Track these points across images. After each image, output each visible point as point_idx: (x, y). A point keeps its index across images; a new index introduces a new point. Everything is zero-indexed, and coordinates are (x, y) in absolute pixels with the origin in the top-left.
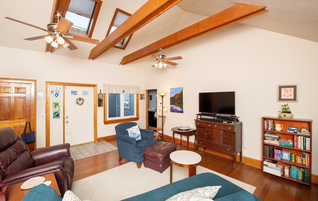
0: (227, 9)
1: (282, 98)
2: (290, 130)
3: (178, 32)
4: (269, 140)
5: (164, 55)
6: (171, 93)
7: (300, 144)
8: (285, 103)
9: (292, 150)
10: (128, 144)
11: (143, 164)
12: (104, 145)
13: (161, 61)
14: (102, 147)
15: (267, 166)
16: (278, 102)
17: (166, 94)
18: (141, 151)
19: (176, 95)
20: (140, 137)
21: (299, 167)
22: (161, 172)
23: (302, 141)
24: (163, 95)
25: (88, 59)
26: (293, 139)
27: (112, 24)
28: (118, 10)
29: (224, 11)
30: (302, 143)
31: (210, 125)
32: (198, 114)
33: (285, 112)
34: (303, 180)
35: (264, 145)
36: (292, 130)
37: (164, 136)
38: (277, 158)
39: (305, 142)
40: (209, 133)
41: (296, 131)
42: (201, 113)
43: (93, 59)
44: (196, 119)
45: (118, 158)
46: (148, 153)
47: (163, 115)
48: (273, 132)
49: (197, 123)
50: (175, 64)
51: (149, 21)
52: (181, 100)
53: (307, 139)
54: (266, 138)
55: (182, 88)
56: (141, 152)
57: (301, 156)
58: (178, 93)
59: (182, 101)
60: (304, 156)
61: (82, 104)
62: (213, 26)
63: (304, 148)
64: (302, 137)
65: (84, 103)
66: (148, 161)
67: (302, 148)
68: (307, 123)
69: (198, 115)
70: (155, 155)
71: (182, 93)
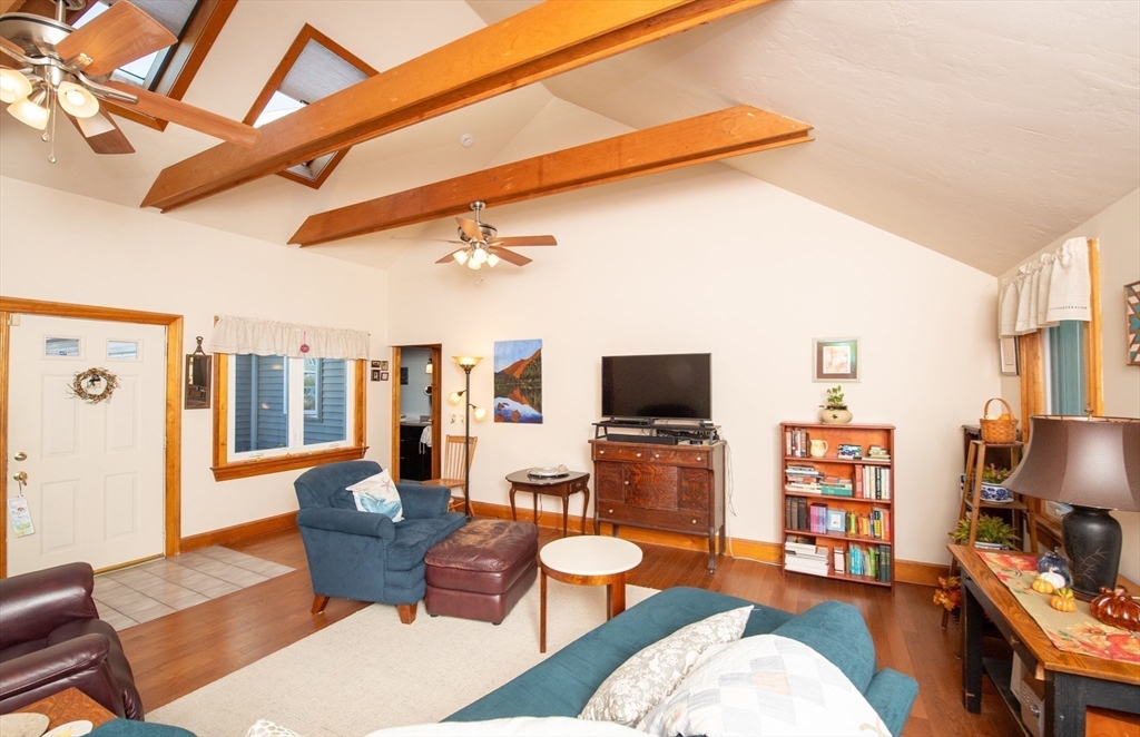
0: (709, 115)
1: (825, 372)
2: (843, 454)
3: (549, 156)
4: (798, 482)
5: (490, 224)
6: (496, 358)
7: (868, 488)
8: (833, 384)
9: (851, 503)
10: (358, 542)
11: (421, 608)
12: (218, 564)
13: (478, 245)
14: (212, 573)
15: (794, 553)
16: (814, 381)
17: (479, 359)
18: (417, 562)
19: (516, 366)
20: (400, 512)
21: (866, 545)
22: (497, 623)
23: (873, 477)
24: (470, 363)
25: (143, 205)
26: (852, 477)
27: (275, 83)
28: (308, 34)
29: (700, 117)
30: (873, 482)
31: (639, 455)
32: (598, 422)
33: (835, 408)
34: (877, 576)
35: (787, 497)
36: (850, 453)
37: (470, 505)
38: (817, 529)
39: (878, 479)
40: (637, 478)
41: (857, 455)
42: (608, 419)
43: (165, 210)
44: (593, 437)
45: (308, 599)
46: (448, 562)
47: (470, 435)
48: (807, 460)
49: (598, 450)
50: (521, 261)
51: (474, 98)
52: (536, 380)
53: (883, 471)
54: (790, 479)
55: (540, 341)
56: (415, 566)
57: (869, 517)
58: (526, 358)
59: (539, 384)
60: (877, 516)
61: (103, 396)
62: (667, 156)
63: (877, 496)
64: (873, 468)
65: (115, 391)
66: (444, 592)
67: (873, 496)
68: (881, 432)
69: (598, 425)
70: (476, 565)
71: (537, 359)
